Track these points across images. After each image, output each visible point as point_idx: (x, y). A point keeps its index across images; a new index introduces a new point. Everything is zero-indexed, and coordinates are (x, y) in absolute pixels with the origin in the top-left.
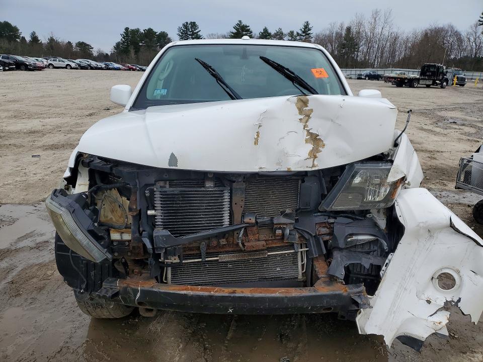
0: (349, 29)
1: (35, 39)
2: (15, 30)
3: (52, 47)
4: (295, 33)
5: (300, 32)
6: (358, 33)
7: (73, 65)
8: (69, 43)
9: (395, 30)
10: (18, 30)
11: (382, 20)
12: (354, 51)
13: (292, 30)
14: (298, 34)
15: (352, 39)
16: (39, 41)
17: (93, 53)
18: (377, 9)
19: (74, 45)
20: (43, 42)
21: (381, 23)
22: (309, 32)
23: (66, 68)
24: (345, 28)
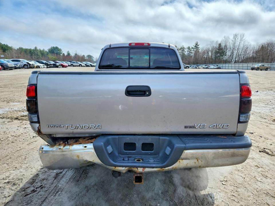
0: (220, 45)
1: (69, 54)
2: (60, 50)
3: (76, 58)
4: (191, 48)
5: (193, 47)
6: (226, 46)
7: (83, 65)
8: (84, 56)
9: (246, 44)
10: (61, 50)
11: (239, 39)
12: (223, 55)
13: (189, 46)
14: (192, 48)
15: (222, 49)
16: (70, 55)
17: (94, 59)
18: (236, 34)
19: (86, 56)
20: (72, 55)
21: (238, 41)
22: (198, 47)
23: (79, 66)
24: (218, 44)
